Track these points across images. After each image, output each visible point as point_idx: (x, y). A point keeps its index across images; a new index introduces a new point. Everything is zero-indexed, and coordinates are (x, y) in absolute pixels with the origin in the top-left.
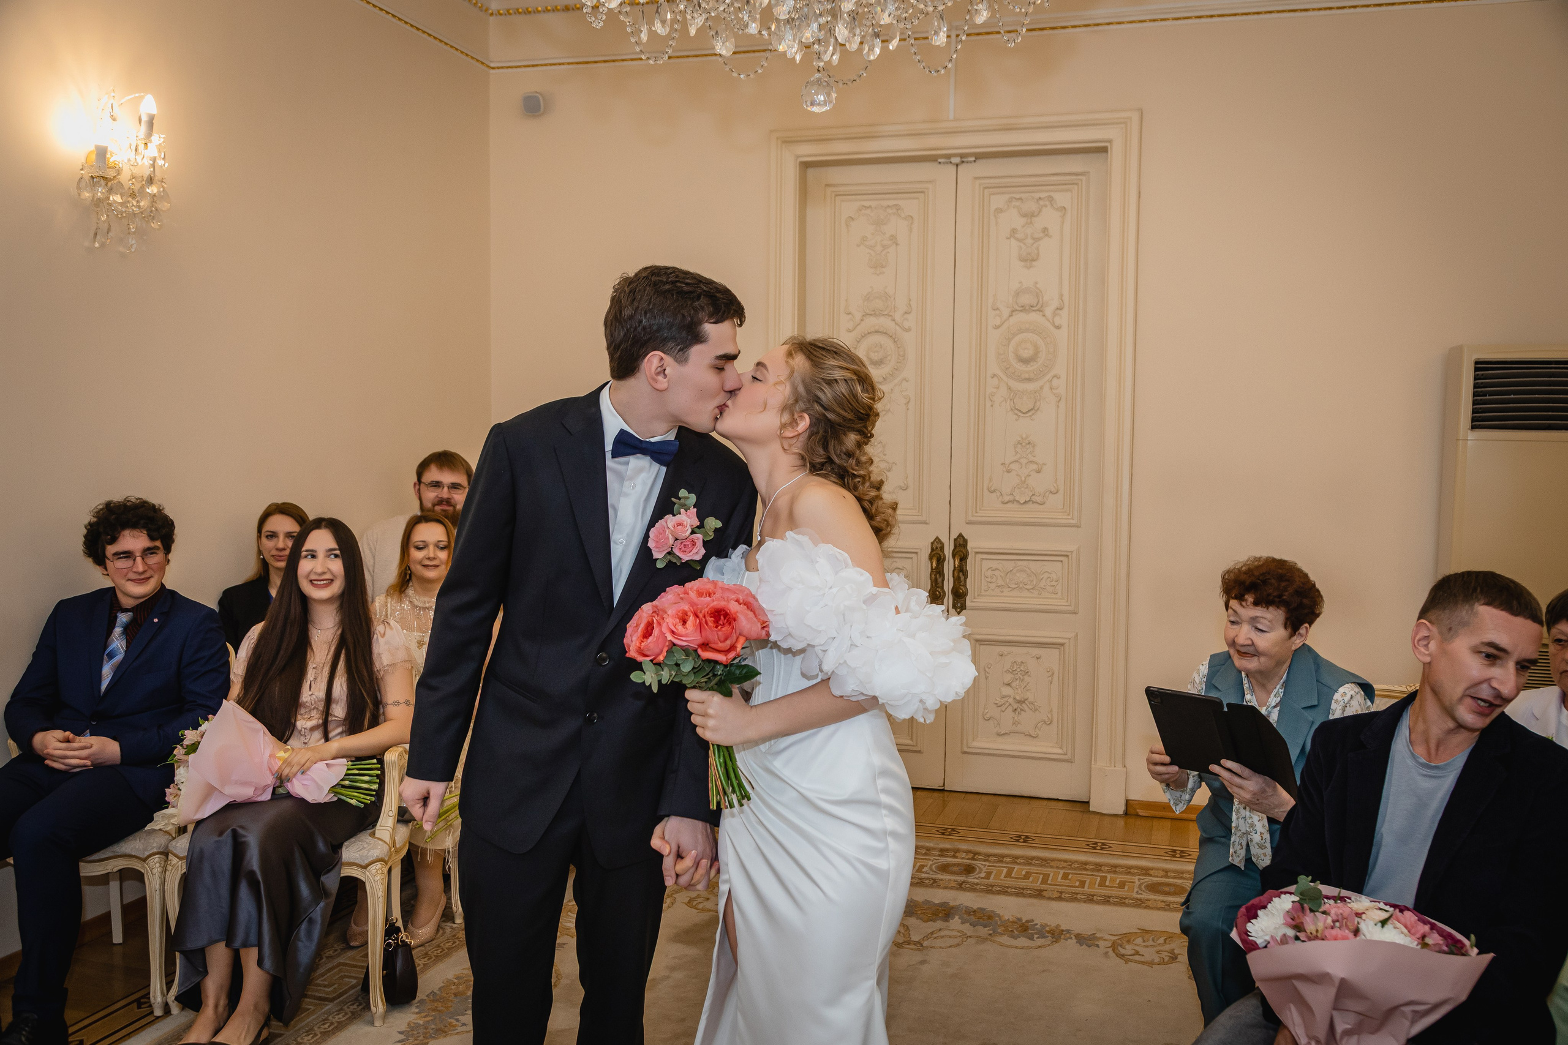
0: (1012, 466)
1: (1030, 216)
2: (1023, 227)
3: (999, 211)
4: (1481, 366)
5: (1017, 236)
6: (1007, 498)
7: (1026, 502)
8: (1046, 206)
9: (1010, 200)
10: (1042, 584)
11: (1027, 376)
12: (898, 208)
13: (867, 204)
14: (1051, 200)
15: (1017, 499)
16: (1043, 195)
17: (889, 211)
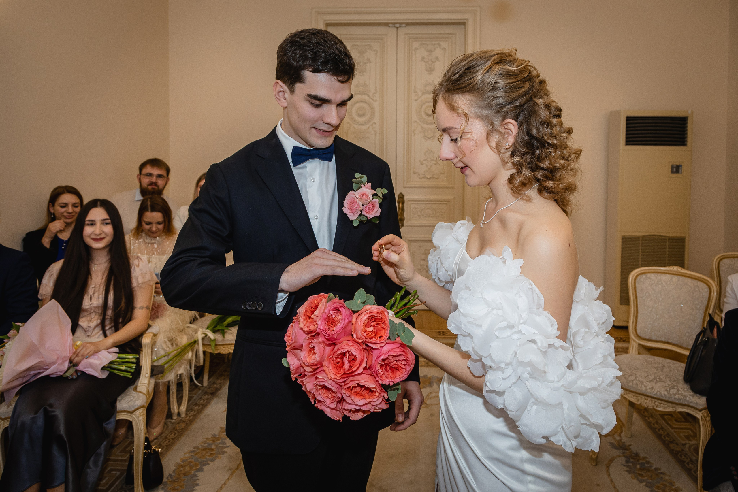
0: (425, 162)
1: (430, 51)
2: (427, 56)
3: (416, 49)
4: (629, 119)
5: (425, 60)
6: (421, 176)
7: (430, 178)
8: (437, 47)
9: (421, 44)
10: (438, 214)
11: (430, 122)
12: (370, 46)
13: (356, 44)
14: (439, 44)
15: (427, 176)
16: (436, 43)
17: (366, 47)
